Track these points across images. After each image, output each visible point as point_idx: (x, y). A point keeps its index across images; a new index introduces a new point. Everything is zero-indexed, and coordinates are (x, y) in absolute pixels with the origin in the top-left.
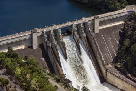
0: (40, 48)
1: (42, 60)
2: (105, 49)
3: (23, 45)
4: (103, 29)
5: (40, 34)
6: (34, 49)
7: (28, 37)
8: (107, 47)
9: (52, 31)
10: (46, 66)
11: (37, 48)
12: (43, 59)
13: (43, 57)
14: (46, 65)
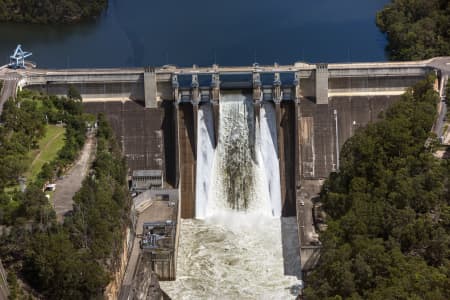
0: (163, 110)
1: (155, 134)
2: (328, 145)
3: (123, 94)
4: (346, 98)
5: (167, 77)
6: (147, 106)
7: (136, 78)
8: (335, 142)
9: (194, 77)
10: (161, 150)
11: (156, 106)
12: (160, 133)
13: (163, 128)
14: (161, 146)
